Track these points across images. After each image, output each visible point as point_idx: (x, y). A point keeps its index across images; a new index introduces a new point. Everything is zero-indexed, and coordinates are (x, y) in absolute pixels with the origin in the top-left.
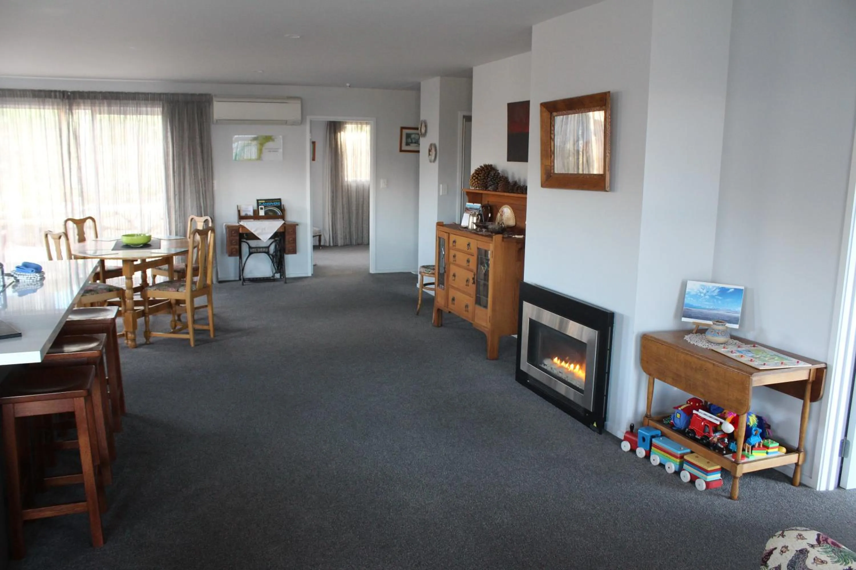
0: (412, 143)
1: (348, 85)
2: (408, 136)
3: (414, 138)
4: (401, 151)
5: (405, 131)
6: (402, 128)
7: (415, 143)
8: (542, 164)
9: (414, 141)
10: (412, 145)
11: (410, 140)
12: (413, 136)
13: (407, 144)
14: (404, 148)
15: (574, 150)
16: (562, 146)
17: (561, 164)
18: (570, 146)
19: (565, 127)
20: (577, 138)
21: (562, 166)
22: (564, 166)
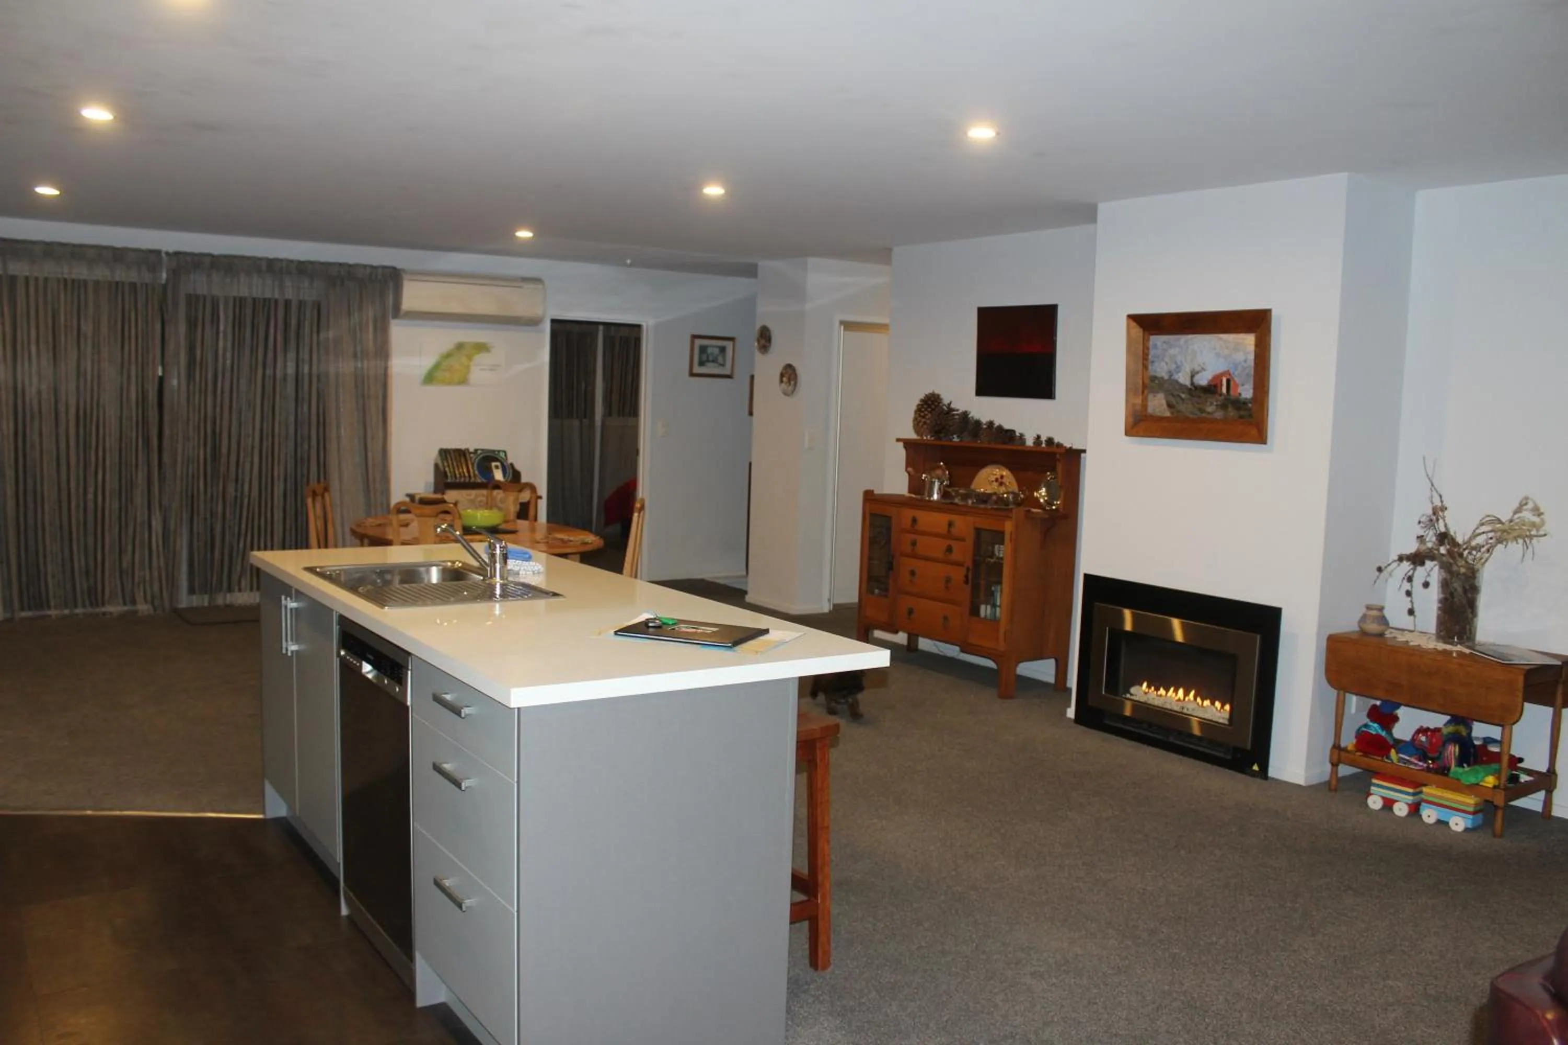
0: (708, 361)
1: (629, 261)
2: (703, 349)
3: (712, 354)
4: (692, 374)
5: (698, 342)
6: (695, 337)
7: (713, 361)
8: (1127, 401)
9: (711, 359)
10: (709, 364)
11: (704, 358)
12: (710, 350)
13: (701, 363)
14: (697, 369)
15: (1192, 384)
16: (1166, 377)
17: (1164, 402)
18: (1183, 379)
19: (1172, 351)
20: (1197, 368)
21: (1165, 406)
22: (1170, 406)
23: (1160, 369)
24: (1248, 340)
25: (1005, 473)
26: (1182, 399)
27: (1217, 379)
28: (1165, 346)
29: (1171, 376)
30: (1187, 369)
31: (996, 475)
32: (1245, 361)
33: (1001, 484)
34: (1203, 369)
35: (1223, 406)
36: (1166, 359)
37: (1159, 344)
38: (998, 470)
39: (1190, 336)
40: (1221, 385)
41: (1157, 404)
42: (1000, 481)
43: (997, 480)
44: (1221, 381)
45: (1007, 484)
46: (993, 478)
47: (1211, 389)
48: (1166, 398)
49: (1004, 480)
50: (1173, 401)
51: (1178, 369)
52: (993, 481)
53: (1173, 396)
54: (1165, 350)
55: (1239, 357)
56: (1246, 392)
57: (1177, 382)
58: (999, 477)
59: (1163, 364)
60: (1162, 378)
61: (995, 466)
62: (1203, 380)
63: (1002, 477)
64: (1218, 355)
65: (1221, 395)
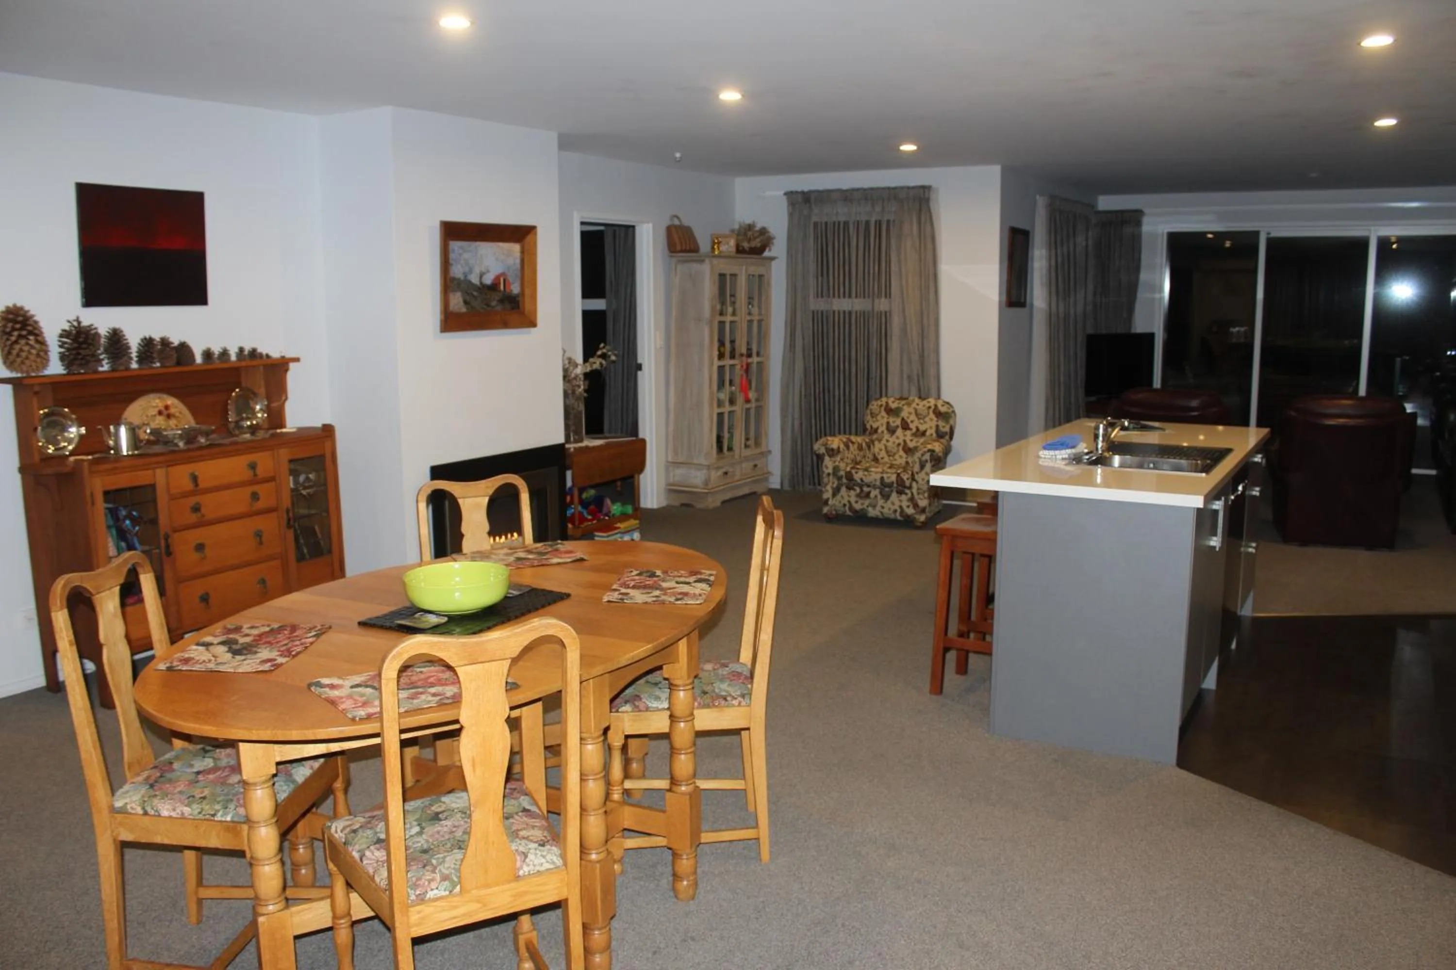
15: (481, 283)
16: (462, 278)
17: (461, 300)
18: (475, 279)
19: (466, 256)
20: (483, 270)
21: (462, 303)
22: (466, 303)
23: (457, 271)
24: (515, 248)
25: (171, 401)
26: (474, 296)
27: (497, 278)
28: (461, 251)
29: (466, 276)
30: (477, 270)
31: (157, 407)
32: (514, 264)
33: (169, 416)
34: (488, 271)
35: (501, 301)
36: (462, 262)
37: (456, 248)
38: (157, 401)
39: (478, 243)
40: (500, 283)
41: (457, 301)
42: (166, 413)
43: (160, 413)
44: (500, 280)
45: (177, 414)
46: (154, 412)
47: (493, 287)
48: (463, 296)
49: (172, 411)
50: (468, 298)
51: (471, 271)
52: (155, 416)
53: (468, 294)
54: (460, 255)
55: (510, 261)
56: (515, 289)
57: (470, 282)
58: (163, 409)
59: (459, 267)
60: (459, 279)
61: (152, 396)
62: (488, 280)
63: (167, 407)
64: (497, 259)
65: (500, 291)
